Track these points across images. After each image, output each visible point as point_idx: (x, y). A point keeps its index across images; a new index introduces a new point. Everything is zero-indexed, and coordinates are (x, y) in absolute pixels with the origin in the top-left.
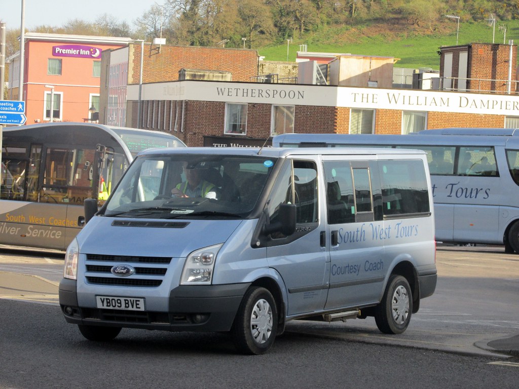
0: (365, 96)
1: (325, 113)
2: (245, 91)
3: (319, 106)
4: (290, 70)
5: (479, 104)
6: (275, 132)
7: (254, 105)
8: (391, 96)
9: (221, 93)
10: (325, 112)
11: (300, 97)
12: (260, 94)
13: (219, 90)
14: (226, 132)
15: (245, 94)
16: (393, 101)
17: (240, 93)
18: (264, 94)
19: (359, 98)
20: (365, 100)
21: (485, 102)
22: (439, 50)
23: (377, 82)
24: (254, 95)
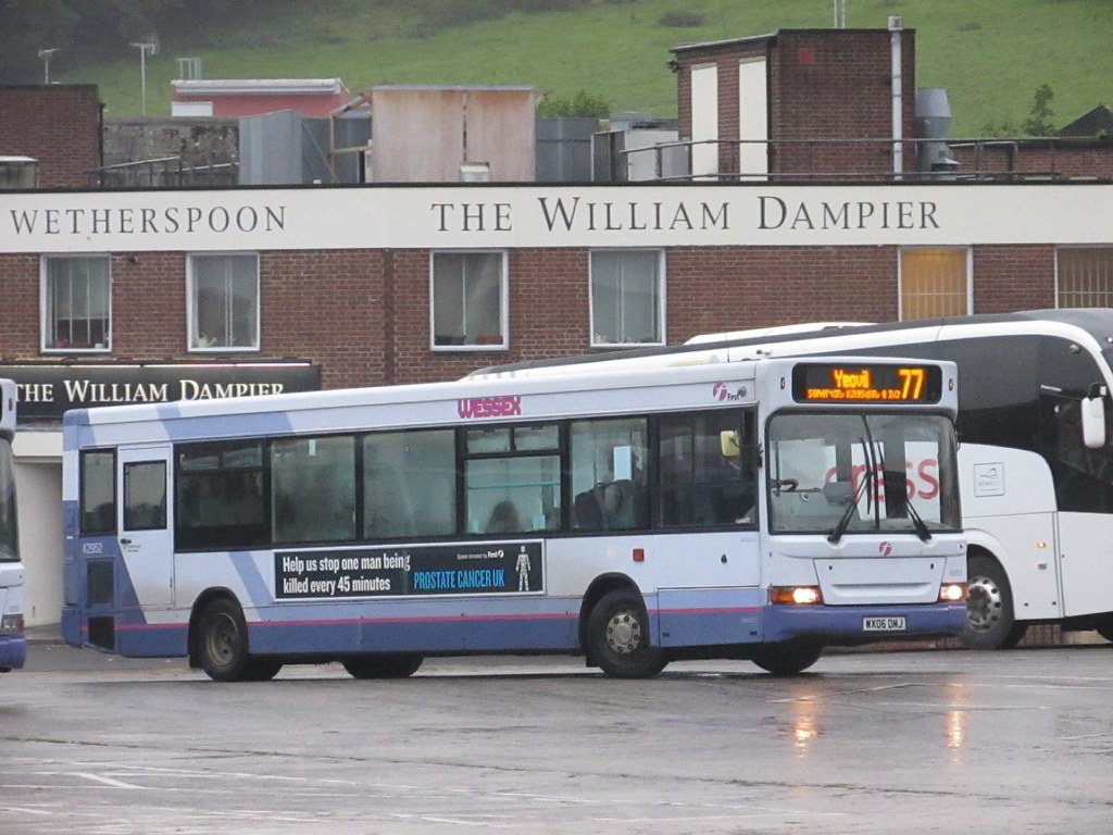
0: (473, 211)
1: (353, 270)
2: (101, 216)
3: (335, 251)
4: (184, 141)
5: (817, 215)
6: (201, 336)
7: (131, 258)
8: (551, 206)
9: (24, 227)
10: (353, 266)
11: (274, 224)
12: (148, 223)
13: (19, 216)
14: (47, 347)
15: (101, 226)
16: (559, 222)
17: (85, 222)
18: (161, 221)
19: (454, 218)
20: (473, 223)
21: (836, 210)
22: (673, 58)
23: (488, 164)
24: (127, 227)
